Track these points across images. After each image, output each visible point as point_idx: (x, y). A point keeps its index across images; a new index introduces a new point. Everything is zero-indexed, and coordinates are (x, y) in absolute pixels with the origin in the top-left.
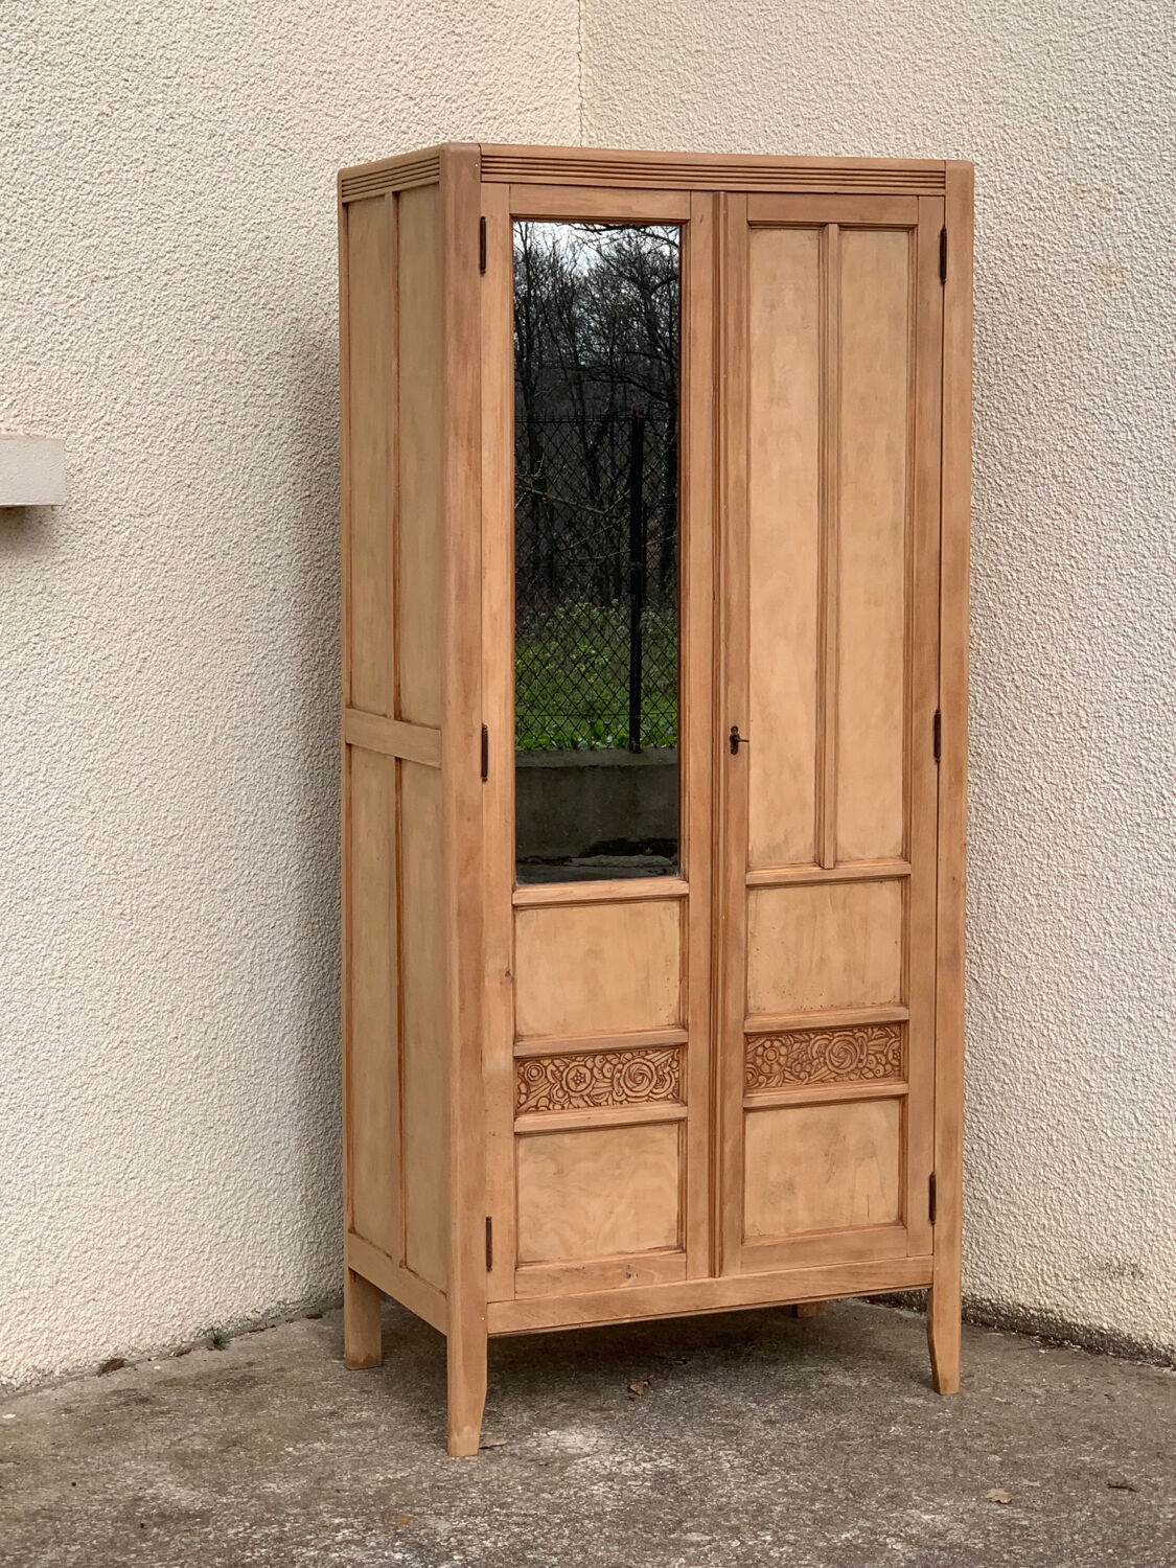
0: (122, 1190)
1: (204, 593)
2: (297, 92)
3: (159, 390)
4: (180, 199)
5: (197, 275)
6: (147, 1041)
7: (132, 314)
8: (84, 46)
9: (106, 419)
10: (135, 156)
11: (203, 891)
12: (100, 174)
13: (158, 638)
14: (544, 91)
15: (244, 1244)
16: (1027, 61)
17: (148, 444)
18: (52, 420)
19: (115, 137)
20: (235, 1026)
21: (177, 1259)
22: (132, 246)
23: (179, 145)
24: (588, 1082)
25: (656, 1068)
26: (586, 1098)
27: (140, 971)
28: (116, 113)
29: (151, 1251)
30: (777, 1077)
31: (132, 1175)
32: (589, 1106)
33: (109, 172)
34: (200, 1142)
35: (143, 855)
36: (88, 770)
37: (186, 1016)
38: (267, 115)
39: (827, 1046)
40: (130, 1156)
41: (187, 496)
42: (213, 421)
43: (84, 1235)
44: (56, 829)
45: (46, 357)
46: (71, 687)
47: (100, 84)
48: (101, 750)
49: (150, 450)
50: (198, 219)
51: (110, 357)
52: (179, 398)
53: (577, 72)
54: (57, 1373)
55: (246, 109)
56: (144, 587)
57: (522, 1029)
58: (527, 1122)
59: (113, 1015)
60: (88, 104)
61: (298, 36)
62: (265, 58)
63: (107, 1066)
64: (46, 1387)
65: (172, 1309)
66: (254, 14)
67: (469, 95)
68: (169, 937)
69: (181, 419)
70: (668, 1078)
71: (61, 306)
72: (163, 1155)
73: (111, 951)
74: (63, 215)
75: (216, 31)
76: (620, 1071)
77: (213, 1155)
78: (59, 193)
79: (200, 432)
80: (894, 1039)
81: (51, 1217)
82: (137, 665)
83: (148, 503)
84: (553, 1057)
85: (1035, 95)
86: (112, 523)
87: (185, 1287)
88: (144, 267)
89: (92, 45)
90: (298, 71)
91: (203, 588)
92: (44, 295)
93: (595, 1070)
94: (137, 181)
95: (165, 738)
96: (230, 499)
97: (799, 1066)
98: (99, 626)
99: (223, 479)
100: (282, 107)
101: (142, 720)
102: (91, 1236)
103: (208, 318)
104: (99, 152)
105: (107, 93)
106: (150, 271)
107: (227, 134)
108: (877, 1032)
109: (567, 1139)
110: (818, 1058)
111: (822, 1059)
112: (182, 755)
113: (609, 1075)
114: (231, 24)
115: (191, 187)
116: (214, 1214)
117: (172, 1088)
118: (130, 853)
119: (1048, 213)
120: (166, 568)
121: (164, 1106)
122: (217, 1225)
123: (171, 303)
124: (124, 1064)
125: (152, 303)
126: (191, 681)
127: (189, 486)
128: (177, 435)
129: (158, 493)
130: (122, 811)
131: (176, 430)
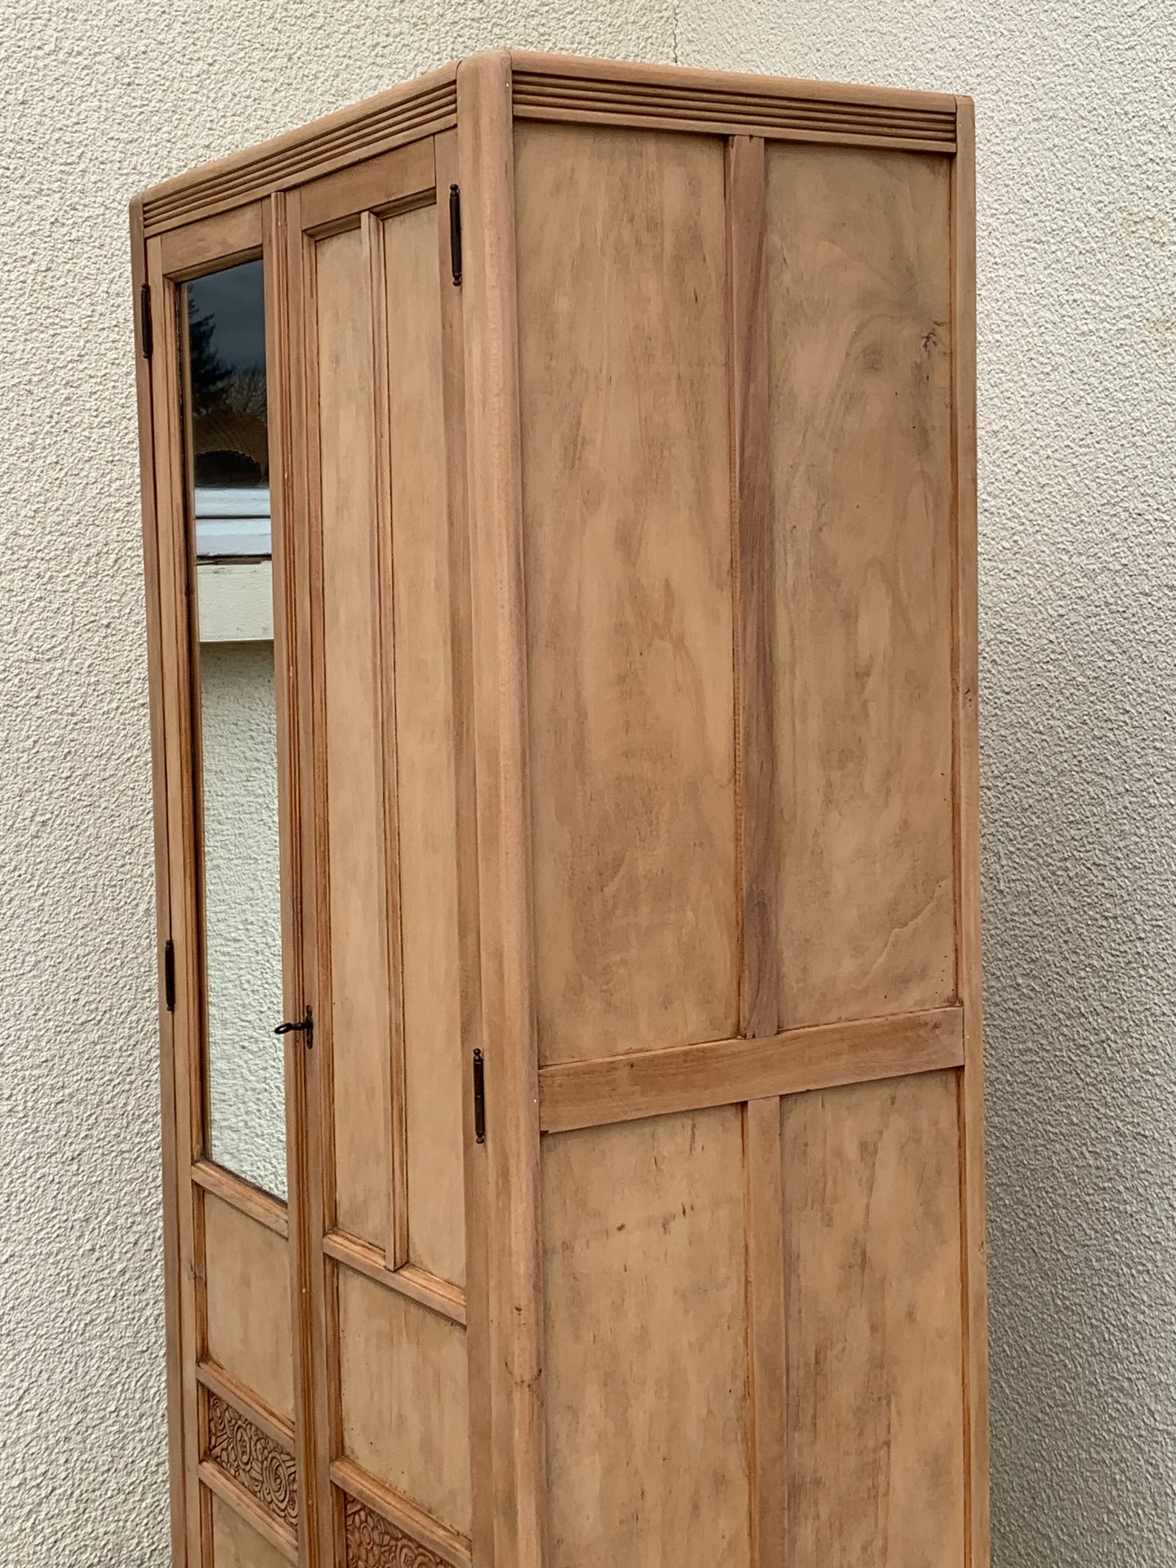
0: (13, 1425)
1: (132, 746)
3: (61, 518)
4: (88, 301)
5: (114, 387)
6: (49, 1254)
7: (19, 433)
10: (20, 254)
11: (131, 1083)
13: (63, 799)
16: (1076, 60)
17: (45, 580)
21: (94, 1501)
22: (17, 356)
23: (86, 240)
27: (38, 1176)
29: (58, 1492)
31: (28, 1406)
34: (128, 1368)
35: (43, 1043)
37: (107, 1225)
40: (25, 1385)
41: (104, 638)
49: (49, 587)
50: (114, 323)
52: (91, 527)
56: (41, 741)
61: (260, 113)
62: (211, 139)
66: (194, 88)
68: (83, 1135)
69: (93, 551)
72: (73, 1383)
75: (138, 110)
79: (121, 565)
82: (33, 829)
83: (46, 646)
85: (1085, 103)
87: (106, 1533)
88: (35, 379)
94: (24, 282)
95: (74, 911)
101: (40, 891)
106: (44, 384)
112: (101, 929)
114: (160, 101)
115: (104, 286)
116: (149, 1450)
117: (86, 1307)
118: (23, 1042)
119: (1099, 256)
120: (75, 720)
121: (74, 1328)
122: (154, 1462)
123: (76, 420)
124: (16, 1281)
125: (48, 420)
126: (112, 846)
127: (108, 626)
128: (89, 569)
129: (62, 634)
130: (10, 994)
131: (87, 564)
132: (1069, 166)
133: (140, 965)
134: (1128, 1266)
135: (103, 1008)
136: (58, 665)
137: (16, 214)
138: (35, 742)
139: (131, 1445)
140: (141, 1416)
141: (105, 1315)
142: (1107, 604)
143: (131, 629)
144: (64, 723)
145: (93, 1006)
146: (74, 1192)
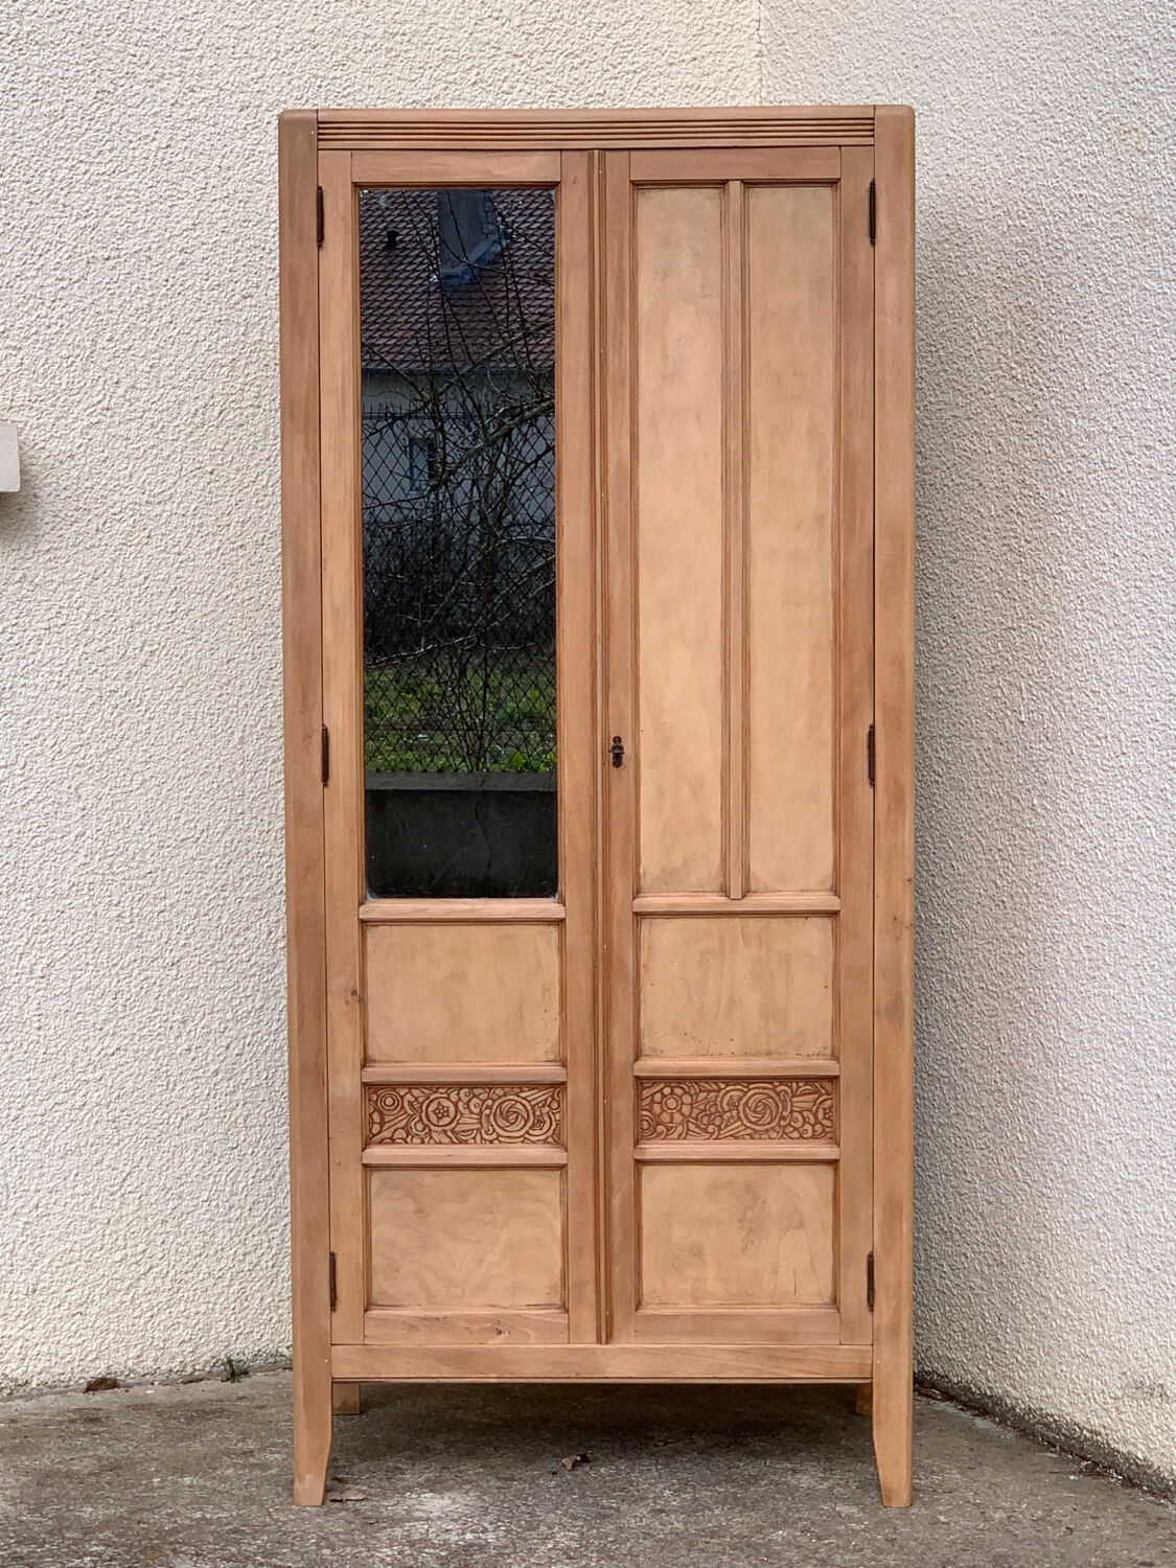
0: (117, 1204)
1: (231, 585)
2: (358, 57)
3: (173, 373)
4: (203, 174)
5: (223, 253)
6: (151, 1051)
7: (139, 296)
8: (80, 24)
9: (105, 404)
10: (144, 133)
11: (225, 898)
12: (99, 153)
13: (170, 631)
14: (708, 40)
15: (277, 1274)
17: (158, 429)
18: (36, 405)
19: (118, 114)
20: (267, 1044)
21: (187, 1282)
22: (139, 225)
23: (202, 119)
24: (452, 1116)
25: (533, 1107)
26: (449, 1134)
27: (142, 978)
28: (121, 89)
29: (154, 1270)
30: (680, 1128)
31: (130, 1189)
32: (453, 1143)
33: (111, 150)
34: (219, 1162)
35: (148, 856)
36: (77, 766)
37: (203, 1028)
38: (318, 83)
39: (741, 1098)
40: (128, 1169)
41: (208, 483)
42: (244, 404)
43: (68, 1245)
44: (36, 825)
45: (30, 341)
46: (57, 679)
47: (100, 61)
48: (95, 746)
49: (161, 436)
50: (225, 194)
51: (110, 340)
52: (199, 382)
53: (755, 16)
54: (34, 1385)
55: (290, 77)
56: (151, 578)
57: (373, 1052)
58: (377, 1154)
59: (106, 1021)
60: (86, 82)
62: (316, 23)
63: (98, 1074)
64: (21, 1397)
65: (181, 1333)
67: (597, 48)
68: (182, 942)
69: (201, 403)
70: (546, 1119)
71: (48, 290)
72: (170, 1171)
73: (105, 954)
74: (52, 197)
76: (490, 1108)
77: (236, 1176)
78: (48, 174)
79: (225, 416)
80: (825, 1097)
81: (27, 1223)
82: (142, 658)
83: (157, 490)
84: (410, 1086)
86: (112, 511)
87: (198, 1313)
88: (154, 246)
89: (91, 21)
90: (361, 35)
91: (229, 579)
92: (27, 278)
93: (460, 1105)
94: (146, 158)
95: (177, 735)
96: (265, 487)
97: (706, 1118)
98: (93, 617)
99: (256, 466)
100: (338, 74)
101: (148, 715)
102: (77, 1247)
103: (238, 297)
104: (98, 131)
105: (109, 70)
106: (162, 250)
107: (265, 105)
108: (803, 1087)
109: (428, 1177)
110: (730, 1111)
111: (734, 1113)
112: (200, 754)
113: (477, 1111)
115: (217, 161)
116: (237, 1240)
117: (183, 1102)
118: (130, 853)
119: (1099, 158)
120: (181, 558)
121: (172, 1120)
122: (241, 1252)
123: (189, 283)
124: (121, 1072)
125: (164, 283)
126: (211, 677)
127: (212, 473)
128: (196, 420)
129: (171, 480)
130: (120, 809)
131: (195, 414)
132: (1078, 77)
133: (235, 789)
134: (1111, 1043)
135: (201, 826)
136: (168, 508)
137: (141, 97)
138: (146, 578)
139: (221, 1234)
140: (231, 1208)
141: (199, 1112)
142: (1103, 462)
143: (232, 476)
144: (171, 561)
145: (192, 825)
146: (173, 995)
